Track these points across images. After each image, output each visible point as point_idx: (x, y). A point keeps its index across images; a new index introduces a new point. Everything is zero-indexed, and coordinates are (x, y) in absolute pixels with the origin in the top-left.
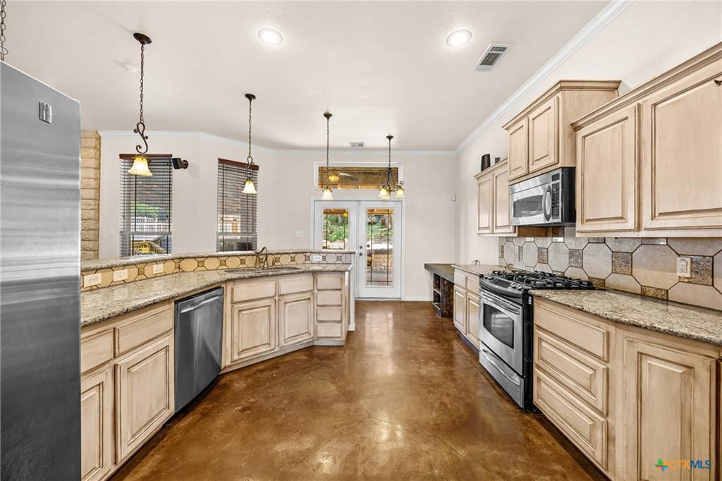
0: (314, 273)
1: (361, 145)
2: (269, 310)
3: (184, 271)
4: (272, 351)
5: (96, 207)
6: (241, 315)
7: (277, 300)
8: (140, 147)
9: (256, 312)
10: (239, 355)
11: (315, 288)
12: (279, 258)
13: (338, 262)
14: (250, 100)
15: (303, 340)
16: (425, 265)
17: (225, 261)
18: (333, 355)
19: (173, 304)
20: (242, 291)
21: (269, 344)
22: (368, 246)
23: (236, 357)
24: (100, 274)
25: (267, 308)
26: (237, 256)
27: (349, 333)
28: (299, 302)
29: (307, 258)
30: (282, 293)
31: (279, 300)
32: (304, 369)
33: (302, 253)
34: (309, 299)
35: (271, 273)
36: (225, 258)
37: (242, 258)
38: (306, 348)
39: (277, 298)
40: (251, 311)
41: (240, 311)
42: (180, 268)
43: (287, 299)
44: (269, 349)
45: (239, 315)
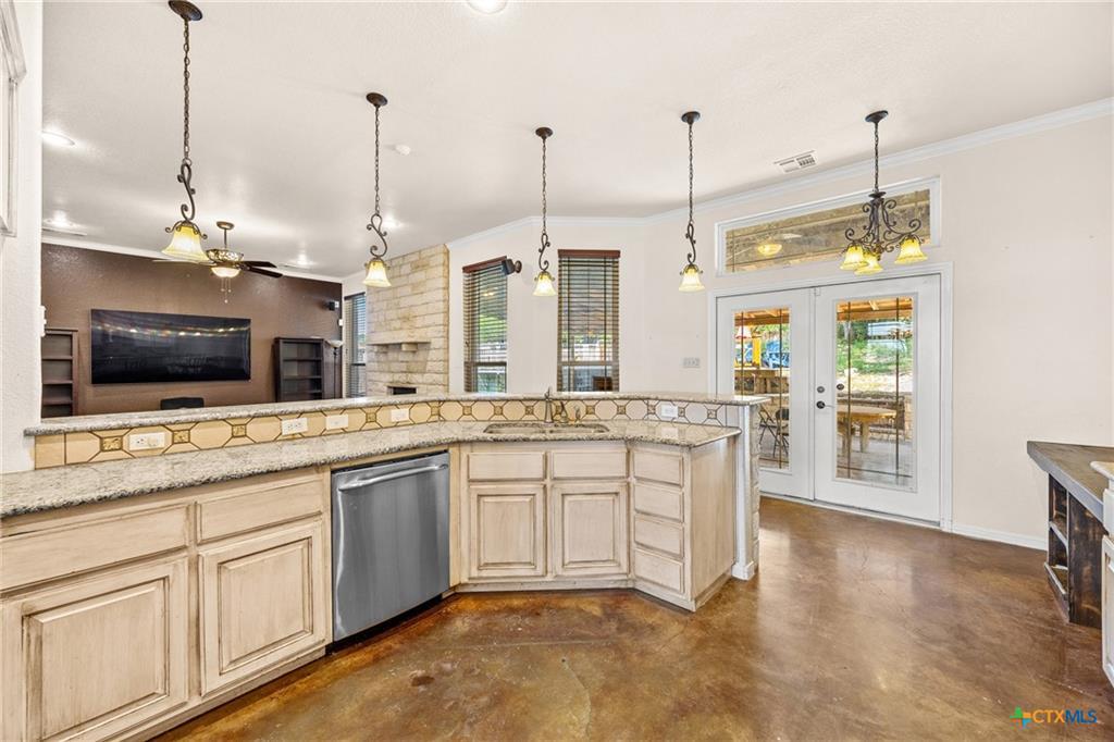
0: (630, 442)
1: (807, 161)
2: (533, 503)
3: (445, 420)
4: (540, 580)
5: (445, 334)
6: (482, 504)
7: (548, 486)
8: (376, 248)
9: (508, 503)
10: (479, 569)
11: (631, 473)
12: (594, 407)
13: (709, 422)
14: (544, 138)
15: (609, 575)
16: (1030, 444)
17: (501, 408)
18: (652, 628)
19: (329, 473)
20: (484, 462)
21: (532, 564)
22: (840, 387)
23: (475, 573)
24: (305, 419)
25: (528, 499)
26: (520, 401)
27: (732, 582)
28: (595, 497)
29: (652, 411)
30: (555, 476)
31: (552, 486)
32: (573, 638)
33: (642, 399)
34: (617, 494)
35: (533, 437)
36: (501, 404)
37: (528, 403)
38: (619, 589)
39: (548, 482)
40: (499, 499)
41: (480, 496)
42: (440, 415)
43: (567, 487)
44: (532, 573)
45: (478, 501)
